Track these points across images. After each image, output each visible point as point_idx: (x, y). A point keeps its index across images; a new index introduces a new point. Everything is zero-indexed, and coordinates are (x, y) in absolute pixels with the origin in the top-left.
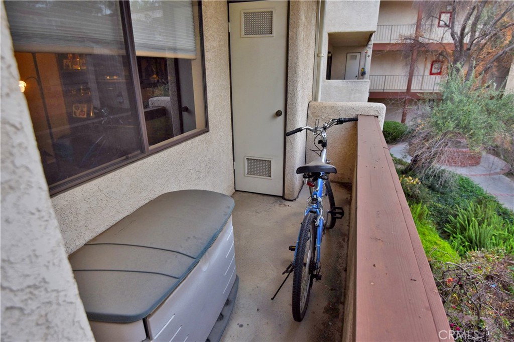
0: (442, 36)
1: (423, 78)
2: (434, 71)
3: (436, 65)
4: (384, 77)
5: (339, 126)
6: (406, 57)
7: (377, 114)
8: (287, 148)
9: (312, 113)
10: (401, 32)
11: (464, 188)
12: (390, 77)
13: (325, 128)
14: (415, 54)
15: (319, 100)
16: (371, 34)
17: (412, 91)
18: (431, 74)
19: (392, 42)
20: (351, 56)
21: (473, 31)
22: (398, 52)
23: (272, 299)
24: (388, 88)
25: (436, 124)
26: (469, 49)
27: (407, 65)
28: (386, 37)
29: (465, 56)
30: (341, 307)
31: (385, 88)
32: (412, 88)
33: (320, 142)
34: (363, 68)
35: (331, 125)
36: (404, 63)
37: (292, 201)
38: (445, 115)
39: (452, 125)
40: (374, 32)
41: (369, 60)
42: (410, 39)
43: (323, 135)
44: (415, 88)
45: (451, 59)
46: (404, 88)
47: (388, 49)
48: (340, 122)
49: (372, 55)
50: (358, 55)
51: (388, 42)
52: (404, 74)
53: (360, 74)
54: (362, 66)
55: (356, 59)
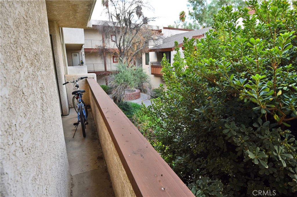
0: (113, 46)
1: (111, 64)
2: (115, 61)
3: (115, 59)
4: (93, 64)
5: (82, 80)
6: (101, 55)
7: (94, 77)
8: (60, 93)
9: (67, 79)
10: (96, 44)
11: (136, 107)
12: (96, 64)
13: (77, 81)
14: (105, 54)
15: (68, 74)
16: (82, 45)
17: (107, 70)
18: (114, 62)
19: (93, 48)
20: (74, 54)
21: (124, 45)
22: (97, 53)
23: (73, 138)
24: (96, 70)
25: (117, 81)
26: (124, 52)
27: (102, 58)
28: (90, 46)
29: (123, 54)
30: (96, 132)
31: (95, 70)
32: (107, 69)
33: (76, 86)
34: (82, 61)
35: (79, 80)
36: (101, 58)
37: (67, 115)
38: (119, 78)
39: (122, 81)
40: (84, 44)
41: (84, 57)
42: (101, 47)
43: (77, 83)
44: (108, 69)
45: (119, 56)
46: (103, 69)
47: (92, 51)
48: (82, 78)
49: (85, 54)
50: (78, 54)
51: (91, 48)
52: (101, 63)
53: (81, 64)
54: (81, 59)
55: (77, 56)
